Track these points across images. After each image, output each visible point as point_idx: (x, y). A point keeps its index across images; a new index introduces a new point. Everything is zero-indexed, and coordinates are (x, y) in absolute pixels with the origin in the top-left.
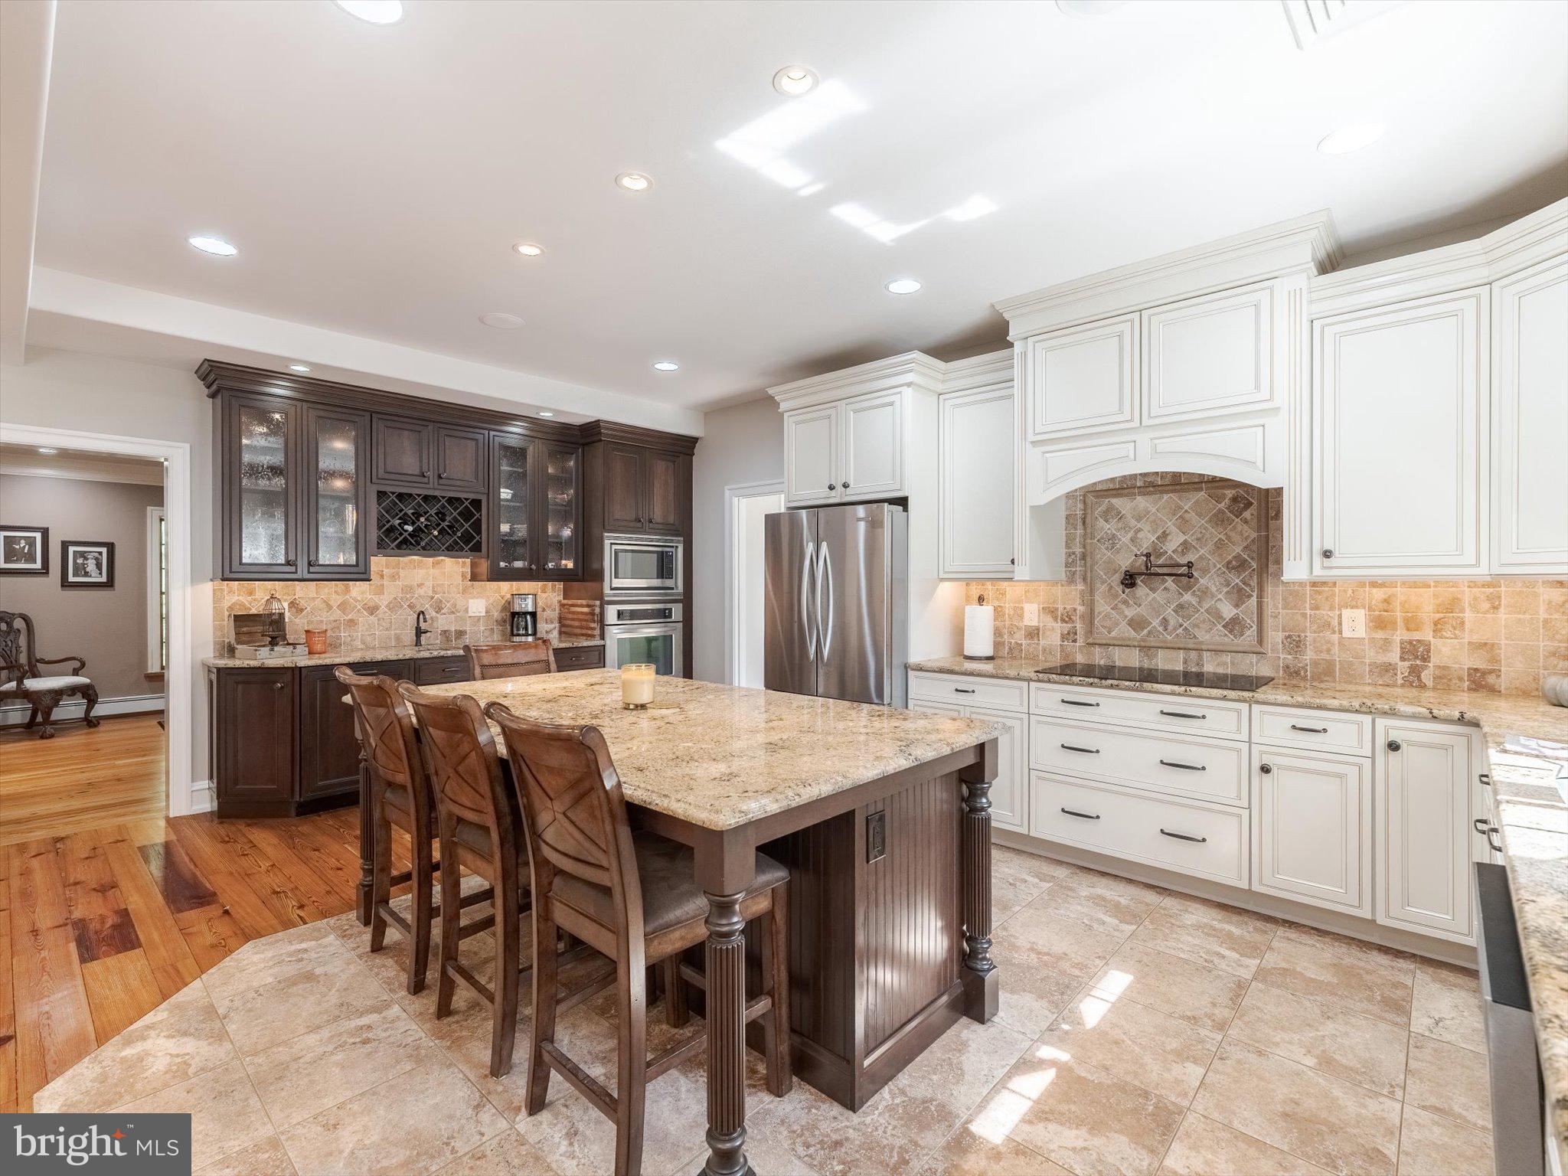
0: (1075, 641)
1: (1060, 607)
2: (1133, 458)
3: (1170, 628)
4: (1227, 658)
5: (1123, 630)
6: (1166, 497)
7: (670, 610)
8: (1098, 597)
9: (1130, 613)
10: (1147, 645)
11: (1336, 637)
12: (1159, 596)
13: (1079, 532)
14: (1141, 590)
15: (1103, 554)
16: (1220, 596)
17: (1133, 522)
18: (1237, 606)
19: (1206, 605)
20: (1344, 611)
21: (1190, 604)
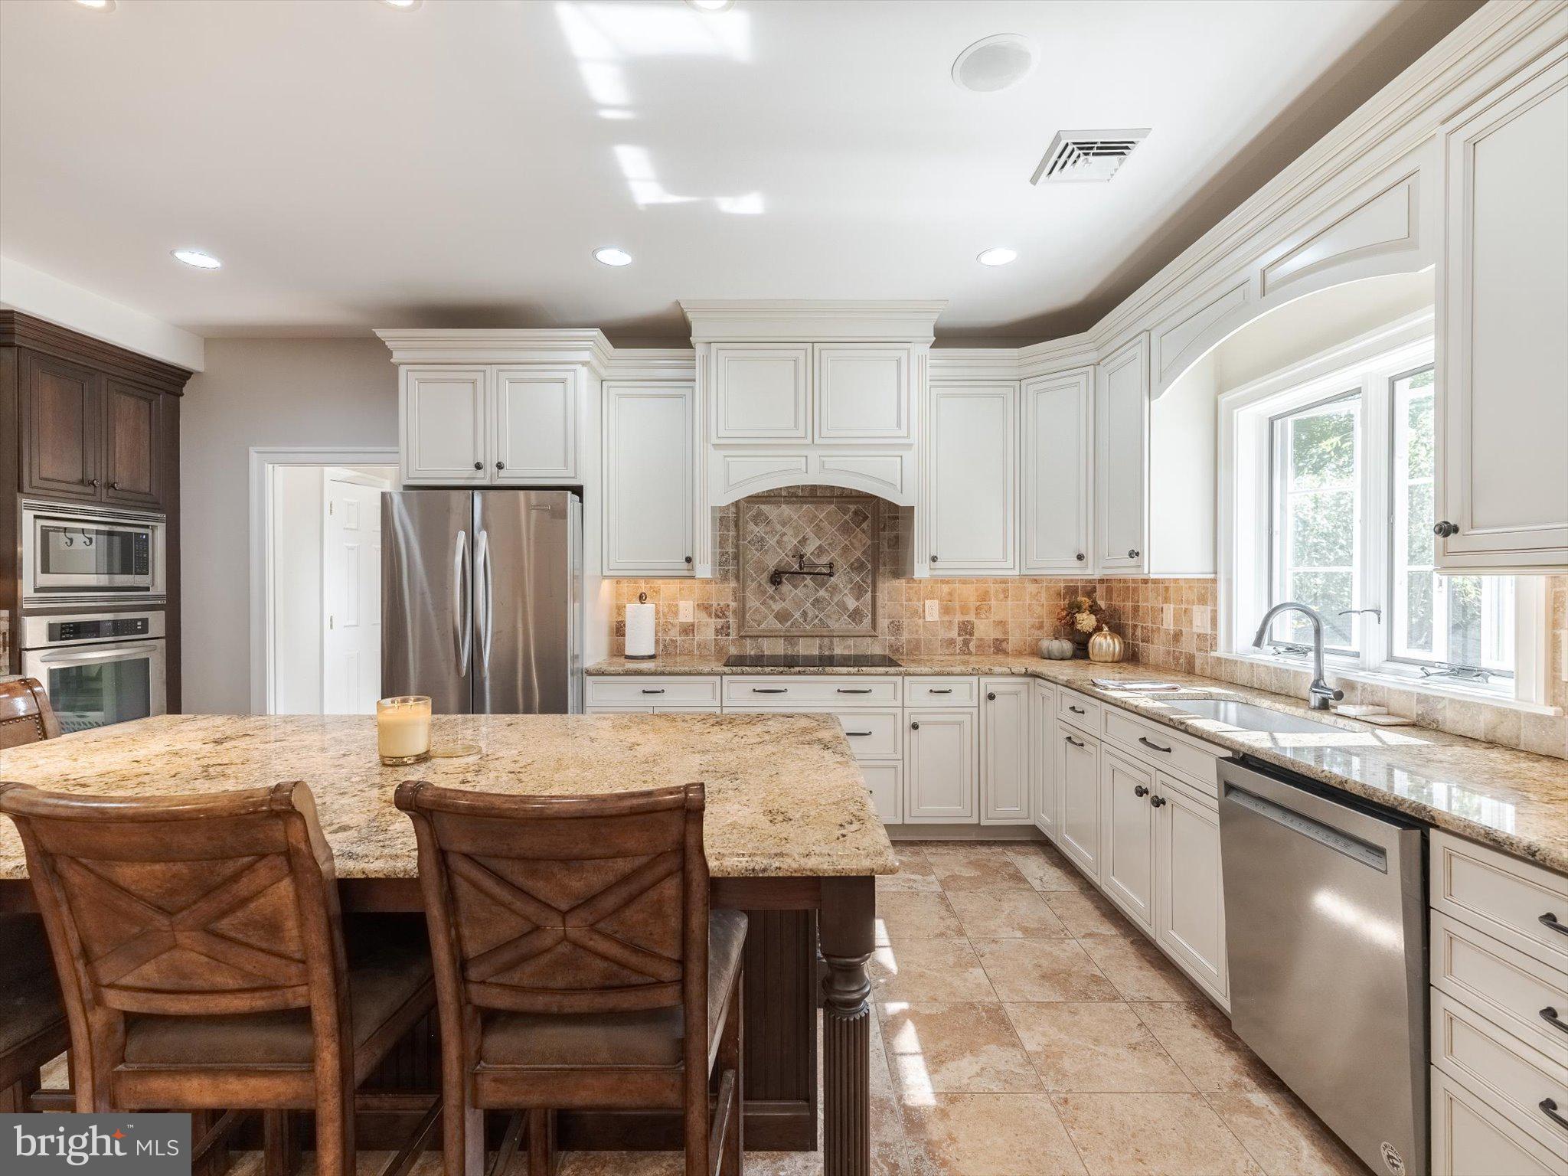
0: (728, 635)
1: (715, 604)
2: (805, 471)
3: (809, 619)
4: (851, 642)
5: (771, 623)
6: (805, 507)
7: (145, 621)
8: (748, 594)
9: (777, 607)
10: (792, 634)
11: (921, 621)
12: (800, 592)
13: (731, 533)
14: (786, 587)
15: (753, 554)
16: (846, 592)
17: (779, 527)
18: (858, 599)
19: (836, 600)
20: (927, 602)
21: (824, 599)
